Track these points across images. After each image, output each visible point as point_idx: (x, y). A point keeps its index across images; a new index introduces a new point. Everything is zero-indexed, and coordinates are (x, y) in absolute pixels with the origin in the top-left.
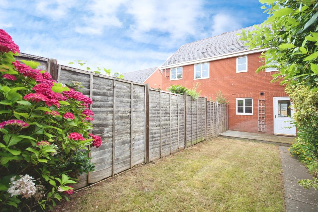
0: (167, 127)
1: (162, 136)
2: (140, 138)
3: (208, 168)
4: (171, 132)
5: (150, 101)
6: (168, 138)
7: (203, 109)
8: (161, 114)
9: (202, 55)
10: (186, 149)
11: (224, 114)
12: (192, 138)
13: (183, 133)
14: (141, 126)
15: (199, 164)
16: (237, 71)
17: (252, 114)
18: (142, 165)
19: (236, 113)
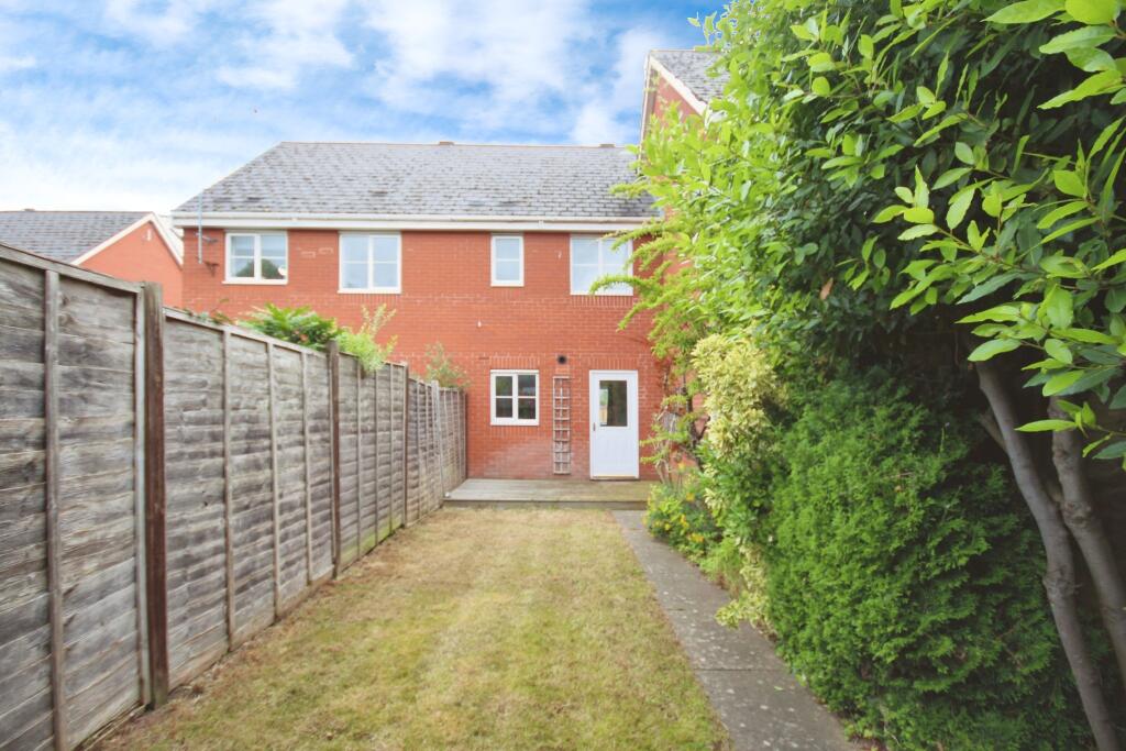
0: (260, 496)
1: (236, 546)
2: (111, 581)
3: (456, 639)
4: (279, 519)
5: (169, 375)
6: (265, 548)
7: (396, 410)
8: (228, 439)
9: (373, 200)
10: (339, 578)
11: (456, 423)
12: (358, 527)
13: (328, 511)
14: (115, 516)
15: (417, 631)
16: (495, 282)
17: (534, 422)
18: (132, 720)
19: (489, 421)
